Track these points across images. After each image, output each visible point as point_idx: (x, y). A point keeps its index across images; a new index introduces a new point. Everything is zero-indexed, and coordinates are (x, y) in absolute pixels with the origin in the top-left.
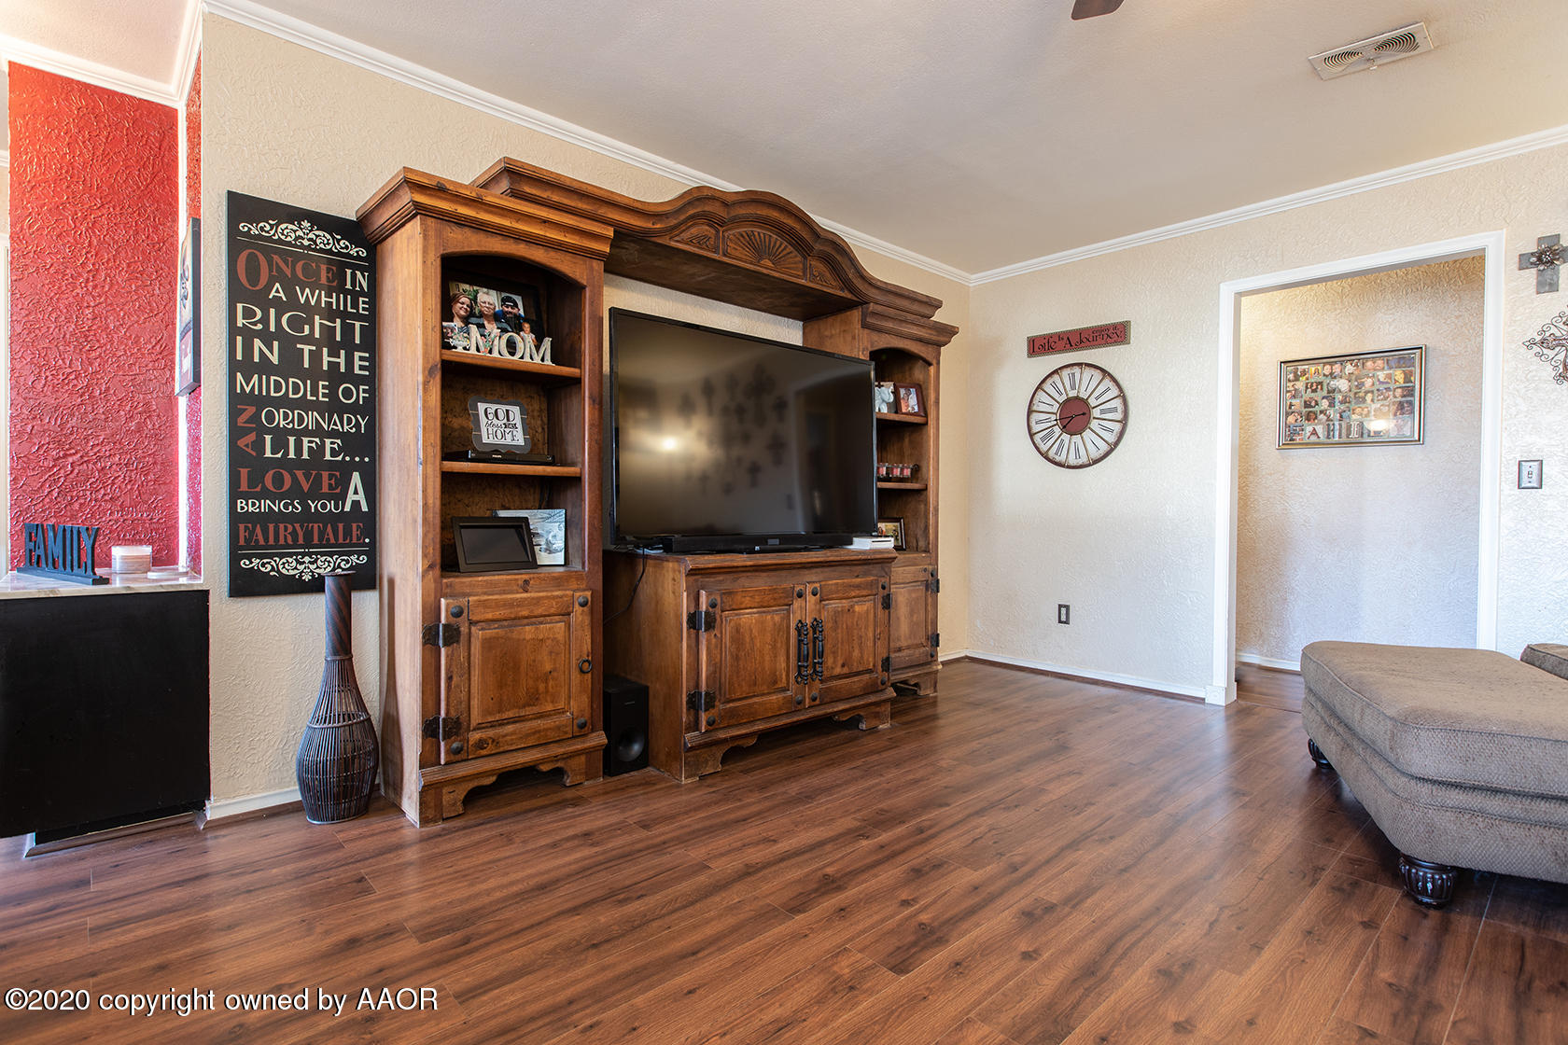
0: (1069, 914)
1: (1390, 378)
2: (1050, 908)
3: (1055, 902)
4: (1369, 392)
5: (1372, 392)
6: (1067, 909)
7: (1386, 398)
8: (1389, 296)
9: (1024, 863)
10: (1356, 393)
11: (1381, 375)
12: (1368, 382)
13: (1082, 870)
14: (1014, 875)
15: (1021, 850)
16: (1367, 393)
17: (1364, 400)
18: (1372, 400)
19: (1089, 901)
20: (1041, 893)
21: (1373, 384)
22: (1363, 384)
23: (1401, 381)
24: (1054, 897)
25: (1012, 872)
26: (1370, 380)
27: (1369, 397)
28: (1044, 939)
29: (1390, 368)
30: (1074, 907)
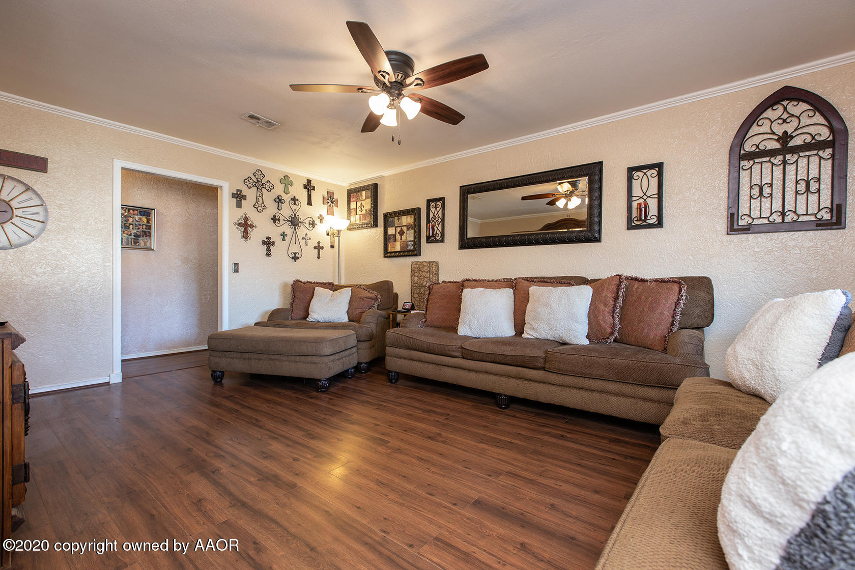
1: (141, 220)
4: (131, 224)
5: (132, 225)
7: (139, 229)
8: (139, 182)
10: (125, 224)
11: (137, 218)
12: (131, 220)
16: (130, 224)
17: (129, 228)
18: (133, 229)
21: (133, 221)
22: (128, 220)
23: (146, 222)
26: (131, 219)
27: (131, 227)
29: (141, 215)
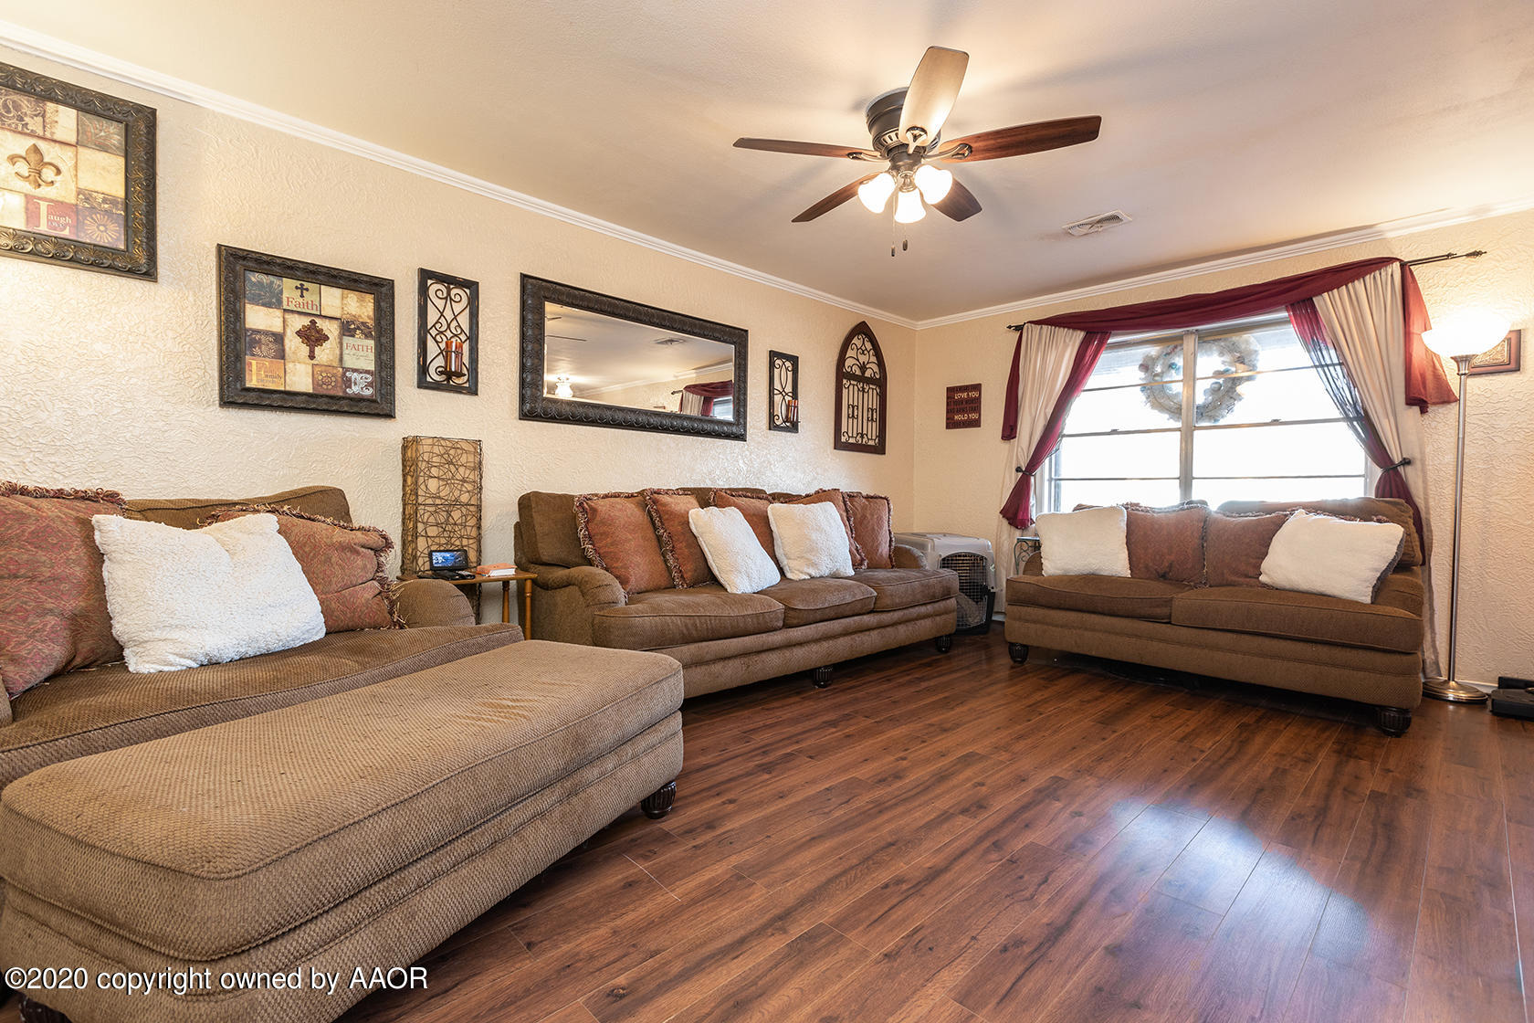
0: (950, 808)
2: (964, 811)
3: (961, 816)
6: (951, 811)
9: (987, 851)
13: (931, 844)
14: (996, 838)
15: (992, 867)
19: (932, 817)
20: (972, 823)
24: (961, 818)
25: (997, 841)
28: (970, 793)
30: (946, 812)
